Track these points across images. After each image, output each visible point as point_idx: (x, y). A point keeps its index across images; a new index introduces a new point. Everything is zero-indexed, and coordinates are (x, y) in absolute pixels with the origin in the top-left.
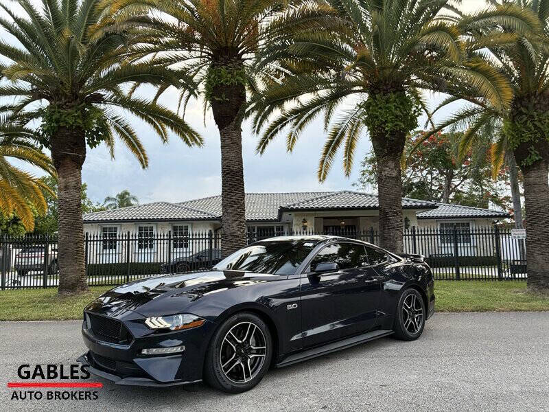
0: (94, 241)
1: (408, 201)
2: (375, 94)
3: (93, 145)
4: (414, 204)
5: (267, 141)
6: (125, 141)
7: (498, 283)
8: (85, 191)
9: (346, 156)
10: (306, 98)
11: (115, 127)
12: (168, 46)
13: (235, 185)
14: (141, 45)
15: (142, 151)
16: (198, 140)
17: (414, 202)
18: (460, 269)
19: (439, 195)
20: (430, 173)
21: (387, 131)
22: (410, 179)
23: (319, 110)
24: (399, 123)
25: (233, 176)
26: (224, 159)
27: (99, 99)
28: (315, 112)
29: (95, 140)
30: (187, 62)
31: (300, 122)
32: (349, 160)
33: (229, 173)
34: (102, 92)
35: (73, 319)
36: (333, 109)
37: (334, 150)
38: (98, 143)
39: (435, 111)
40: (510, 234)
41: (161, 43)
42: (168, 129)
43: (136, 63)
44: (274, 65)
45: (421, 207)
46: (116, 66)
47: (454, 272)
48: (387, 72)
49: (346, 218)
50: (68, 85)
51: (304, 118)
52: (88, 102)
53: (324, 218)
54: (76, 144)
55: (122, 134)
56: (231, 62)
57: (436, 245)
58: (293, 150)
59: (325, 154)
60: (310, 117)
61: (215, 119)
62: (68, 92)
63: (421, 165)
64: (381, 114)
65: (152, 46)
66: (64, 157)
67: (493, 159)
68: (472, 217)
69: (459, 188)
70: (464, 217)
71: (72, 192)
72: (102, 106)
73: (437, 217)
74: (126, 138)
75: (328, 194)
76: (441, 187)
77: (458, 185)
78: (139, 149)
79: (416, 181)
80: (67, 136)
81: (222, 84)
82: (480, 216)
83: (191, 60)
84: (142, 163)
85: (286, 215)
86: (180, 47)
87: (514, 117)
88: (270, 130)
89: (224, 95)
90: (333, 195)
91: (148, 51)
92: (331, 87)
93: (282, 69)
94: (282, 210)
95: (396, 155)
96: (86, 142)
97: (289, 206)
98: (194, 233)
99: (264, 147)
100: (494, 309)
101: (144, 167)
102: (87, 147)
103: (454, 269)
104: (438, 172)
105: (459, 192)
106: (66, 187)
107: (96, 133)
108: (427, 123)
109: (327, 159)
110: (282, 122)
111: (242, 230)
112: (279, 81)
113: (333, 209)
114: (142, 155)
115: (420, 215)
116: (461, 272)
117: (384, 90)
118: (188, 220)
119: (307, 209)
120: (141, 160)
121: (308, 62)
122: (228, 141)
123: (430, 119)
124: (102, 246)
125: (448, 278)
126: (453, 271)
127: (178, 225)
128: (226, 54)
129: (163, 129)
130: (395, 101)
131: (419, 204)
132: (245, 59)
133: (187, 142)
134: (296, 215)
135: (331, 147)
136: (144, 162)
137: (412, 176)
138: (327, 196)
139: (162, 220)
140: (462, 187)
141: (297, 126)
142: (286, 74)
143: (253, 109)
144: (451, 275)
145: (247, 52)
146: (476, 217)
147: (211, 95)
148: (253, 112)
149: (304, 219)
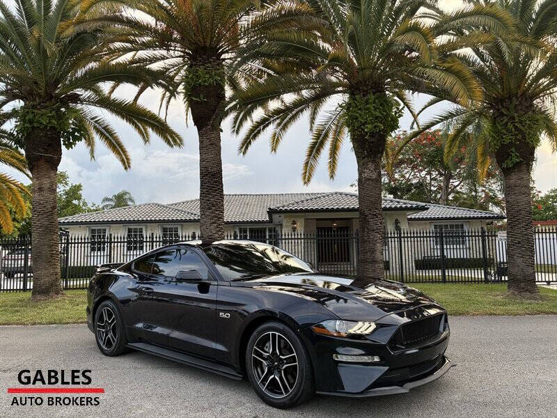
0: (75, 243)
1: (398, 202)
2: (354, 95)
3: (69, 146)
4: (404, 206)
5: (250, 142)
6: (106, 142)
7: (483, 285)
8: (81, 192)
9: (330, 158)
10: (289, 98)
11: (95, 127)
12: (146, 46)
13: (213, 187)
14: (118, 45)
15: (124, 151)
16: (178, 141)
17: (405, 203)
18: (446, 271)
19: (439, 196)
20: (429, 173)
21: (367, 133)
22: (409, 180)
23: (302, 111)
24: (379, 124)
25: (211, 177)
26: (202, 160)
27: (76, 99)
28: (297, 113)
29: (71, 141)
30: (166, 61)
31: (284, 122)
32: (334, 162)
33: (207, 175)
34: (79, 91)
35: (40, 324)
36: (318, 109)
37: (318, 151)
38: (75, 144)
39: (421, 112)
40: (496, 236)
41: (138, 43)
42: (150, 130)
43: (114, 62)
44: (256, 65)
45: (411, 209)
46: (93, 65)
47: (440, 274)
48: (368, 72)
49: (337, 219)
50: (43, 85)
51: (287, 119)
52: (64, 102)
53: (317, 220)
54: (49, 145)
55: (102, 134)
56: (210, 63)
57: (429, 247)
58: (277, 151)
59: (310, 155)
60: (294, 118)
61: (194, 120)
62: (42, 92)
63: (420, 166)
64: (360, 115)
65: (129, 45)
66: (39, 158)
67: (480, 161)
68: (466, 218)
69: (458, 188)
70: (458, 218)
71: (46, 194)
72: (79, 106)
73: (430, 219)
74: (107, 138)
75: (319, 196)
76: (440, 188)
77: (458, 186)
78: (120, 150)
79: (414, 181)
80: (41, 137)
81: (200, 84)
82: (474, 218)
83: (171, 59)
84: (124, 164)
85: (275, 217)
86: (157, 46)
87: (495, 118)
88: (252, 131)
89: (202, 96)
90: (324, 197)
91: (126, 51)
92: (313, 88)
93: (264, 69)
94: (271, 212)
95: (375, 156)
96: (62, 143)
97: (278, 208)
98: (184, 235)
99: (247, 148)
100: (468, 313)
101: (126, 168)
102: (63, 147)
103: (440, 271)
104: (437, 173)
105: (458, 192)
106: (40, 189)
107: (72, 134)
108: (413, 124)
109: (311, 161)
110: (264, 123)
111: (220, 233)
112: (261, 81)
113: (322, 210)
114: (124, 156)
115: (409, 217)
116: (447, 274)
117: (365, 91)
118: (177, 221)
119: (296, 211)
120: (123, 161)
121: (290, 62)
122: (206, 142)
123: (415, 120)
124: (89, 248)
125: (434, 280)
126: (438, 273)
127: (168, 227)
128: (204, 54)
129: (145, 129)
130: (374, 102)
131: (409, 206)
132: (225, 59)
133: (169, 143)
134: (285, 217)
135: (315, 149)
136: (126, 163)
137: (411, 177)
138: (317, 197)
139: (151, 222)
140: (461, 188)
141: (280, 127)
142: (269, 75)
143: (231, 109)
144: (437, 278)
145: (227, 52)
146: (470, 218)
147: (190, 95)
148: (231, 111)
149: (294, 221)
